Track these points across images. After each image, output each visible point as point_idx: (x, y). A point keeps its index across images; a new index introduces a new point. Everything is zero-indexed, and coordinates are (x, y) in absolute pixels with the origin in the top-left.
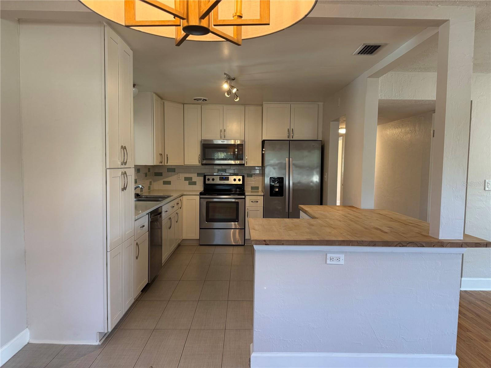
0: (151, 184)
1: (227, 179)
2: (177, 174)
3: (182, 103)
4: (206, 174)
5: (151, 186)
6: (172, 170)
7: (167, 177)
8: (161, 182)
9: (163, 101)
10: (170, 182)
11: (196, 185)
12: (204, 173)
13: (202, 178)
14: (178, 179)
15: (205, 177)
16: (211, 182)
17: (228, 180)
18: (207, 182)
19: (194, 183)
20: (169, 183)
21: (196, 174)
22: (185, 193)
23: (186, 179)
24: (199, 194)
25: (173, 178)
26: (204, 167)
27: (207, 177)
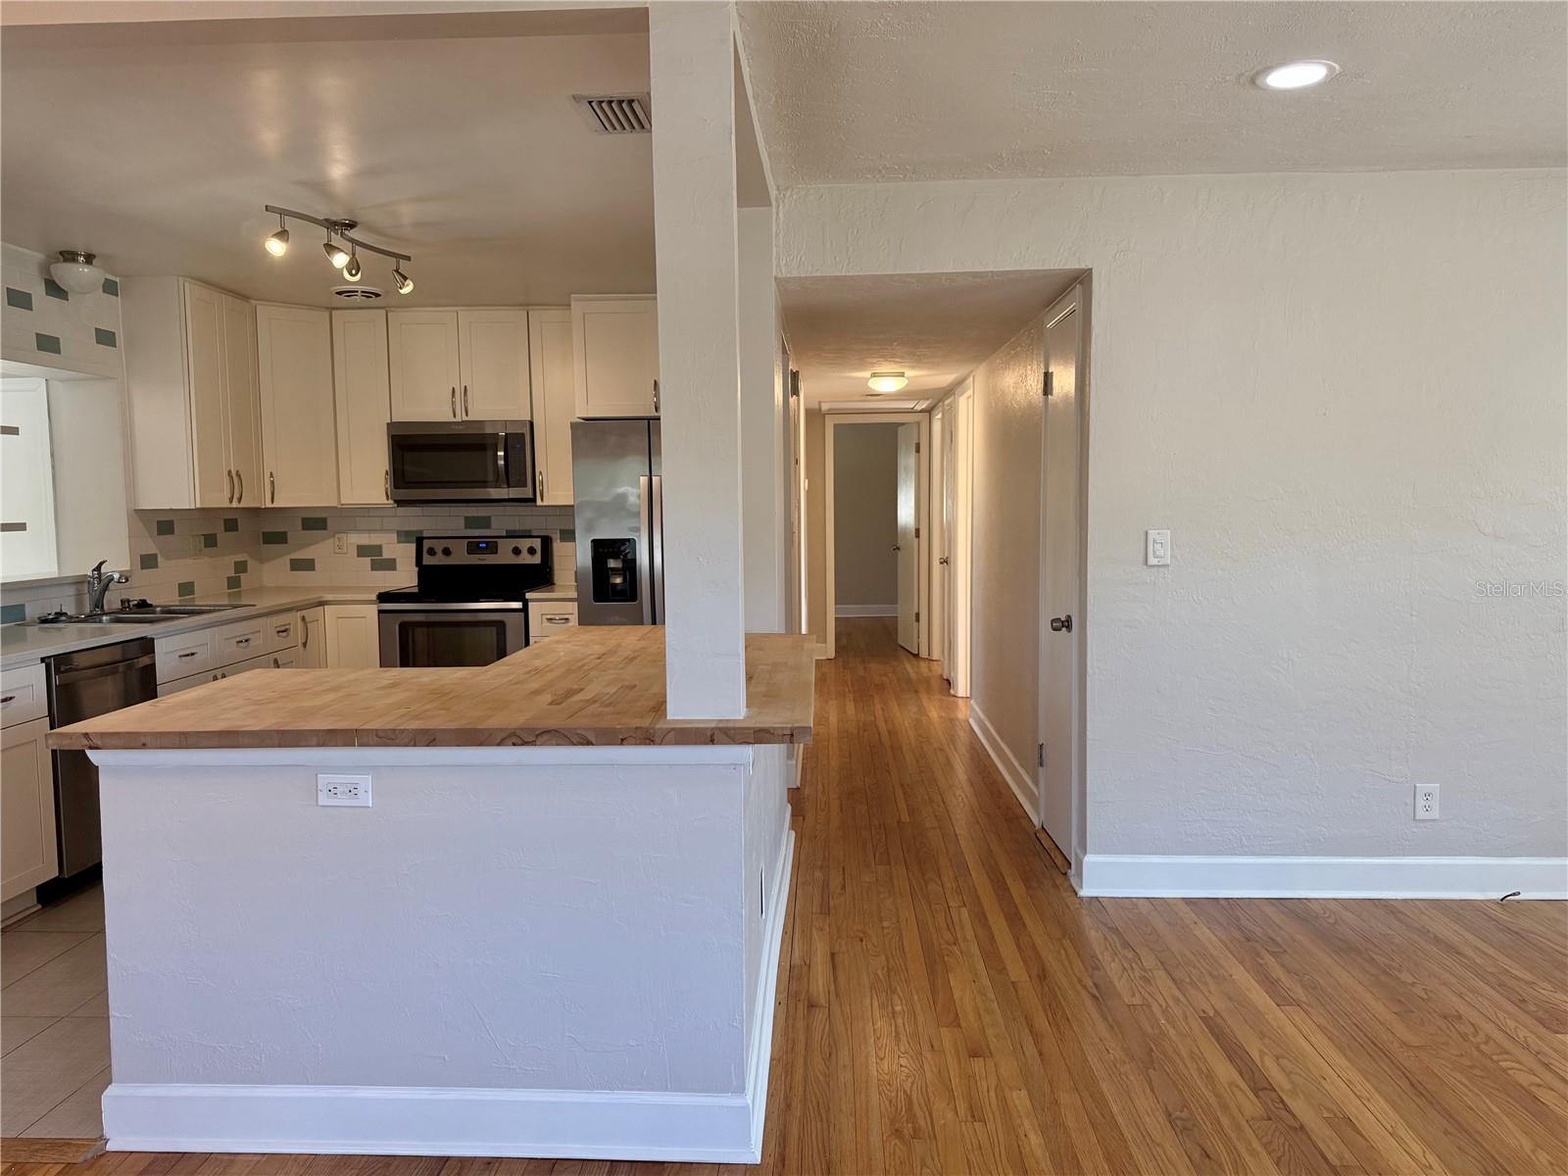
0: (241, 567)
1: (492, 548)
2: (334, 536)
3: (328, 308)
4: (425, 535)
5: (242, 575)
6: (315, 522)
7: (302, 547)
8: (286, 561)
9: (254, 302)
10: (312, 562)
11: (394, 569)
12: (421, 532)
13: (413, 547)
14: (338, 551)
15: (419, 542)
16: (439, 560)
17: (496, 553)
18: (427, 560)
19: (390, 565)
20: (308, 565)
21: (395, 535)
22: (329, 597)
23: (363, 551)
24: (374, 597)
25: (320, 550)
26: (402, 511)
27: (426, 544)
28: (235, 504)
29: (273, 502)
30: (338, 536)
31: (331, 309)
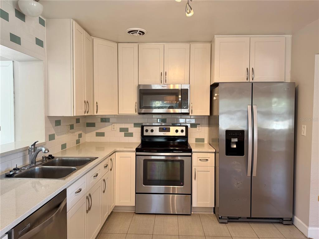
0: (80, 136)
1: (168, 130)
2: (112, 125)
4: (143, 125)
6: (105, 120)
7: (101, 128)
8: (94, 133)
10: (104, 133)
11: (132, 136)
12: (142, 123)
13: (140, 129)
14: (113, 130)
15: (142, 127)
16: (149, 133)
17: (170, 132)
18: (145, 134)
19: (131, 135)
20: (102, 134)
21: (133, 124)
22: (118, 149)
23: (122, 130)
24: (135, 150)
25: (107, 129)
26: (141, 116)
27: (145, 128)
28: (86, 114)
29: (97, 113)
30: (113, 124)
31: (118, 43)
